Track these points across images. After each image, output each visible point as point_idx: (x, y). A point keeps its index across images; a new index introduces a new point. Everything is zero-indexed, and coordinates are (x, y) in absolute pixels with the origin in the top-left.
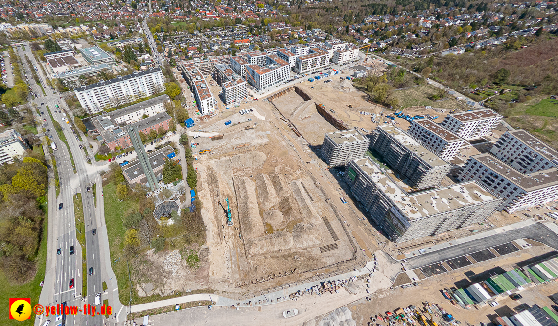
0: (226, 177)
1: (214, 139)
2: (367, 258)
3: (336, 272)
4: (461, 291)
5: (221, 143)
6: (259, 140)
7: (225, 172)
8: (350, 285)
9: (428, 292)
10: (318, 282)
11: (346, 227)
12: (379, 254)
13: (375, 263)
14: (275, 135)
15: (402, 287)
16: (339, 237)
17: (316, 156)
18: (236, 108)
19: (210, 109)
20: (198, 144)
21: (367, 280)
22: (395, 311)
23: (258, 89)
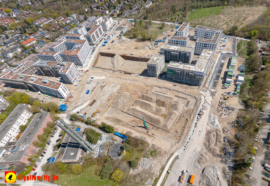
0: (121, 115)
1: (91, 105)
2: (200, 96)
3: (198, 108)
4: (225, 84)
5: (97, 103)
6: (116, 88)
7: (118, 113)
8: (204, 108)
9: (220, 91)
10: (197, 116)
11: (185, 93)
12: (201, 92)
13: (203, 96)
14: (120, 81)
15: (214, 95)
16: (186, 98)
17: (147, 77)
18: (81, 83)
19: (66, 92)
20: (85, 114)
21: (206, 102)
22: (219, 103)
23: (81, 65)
